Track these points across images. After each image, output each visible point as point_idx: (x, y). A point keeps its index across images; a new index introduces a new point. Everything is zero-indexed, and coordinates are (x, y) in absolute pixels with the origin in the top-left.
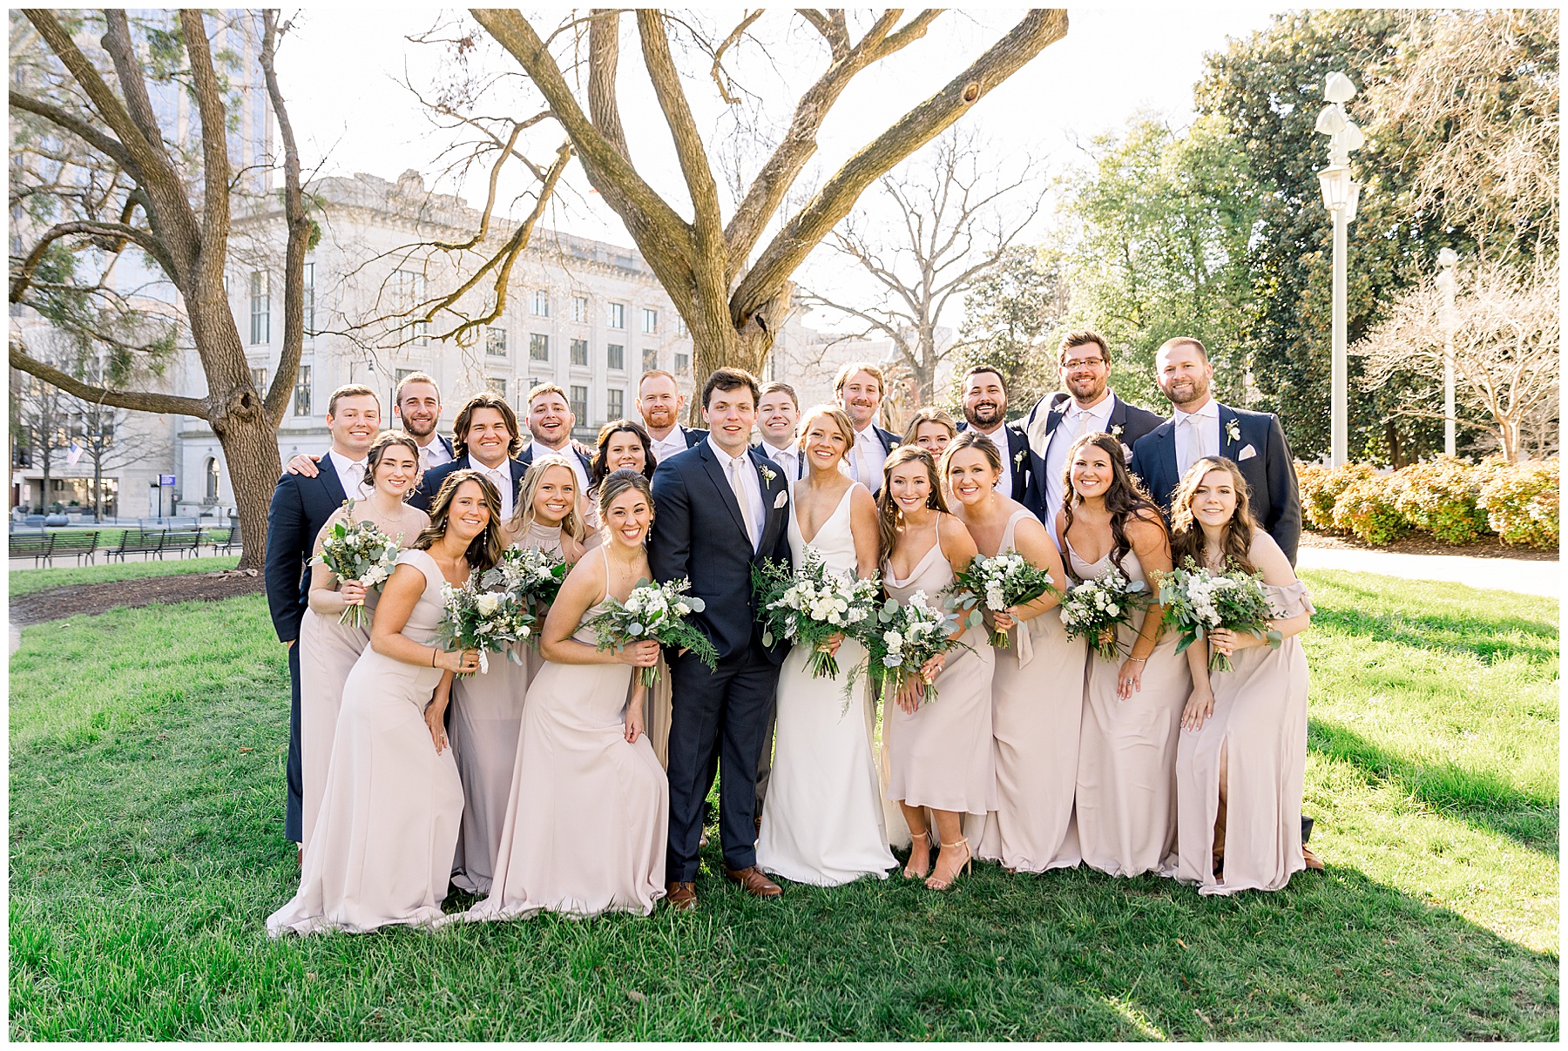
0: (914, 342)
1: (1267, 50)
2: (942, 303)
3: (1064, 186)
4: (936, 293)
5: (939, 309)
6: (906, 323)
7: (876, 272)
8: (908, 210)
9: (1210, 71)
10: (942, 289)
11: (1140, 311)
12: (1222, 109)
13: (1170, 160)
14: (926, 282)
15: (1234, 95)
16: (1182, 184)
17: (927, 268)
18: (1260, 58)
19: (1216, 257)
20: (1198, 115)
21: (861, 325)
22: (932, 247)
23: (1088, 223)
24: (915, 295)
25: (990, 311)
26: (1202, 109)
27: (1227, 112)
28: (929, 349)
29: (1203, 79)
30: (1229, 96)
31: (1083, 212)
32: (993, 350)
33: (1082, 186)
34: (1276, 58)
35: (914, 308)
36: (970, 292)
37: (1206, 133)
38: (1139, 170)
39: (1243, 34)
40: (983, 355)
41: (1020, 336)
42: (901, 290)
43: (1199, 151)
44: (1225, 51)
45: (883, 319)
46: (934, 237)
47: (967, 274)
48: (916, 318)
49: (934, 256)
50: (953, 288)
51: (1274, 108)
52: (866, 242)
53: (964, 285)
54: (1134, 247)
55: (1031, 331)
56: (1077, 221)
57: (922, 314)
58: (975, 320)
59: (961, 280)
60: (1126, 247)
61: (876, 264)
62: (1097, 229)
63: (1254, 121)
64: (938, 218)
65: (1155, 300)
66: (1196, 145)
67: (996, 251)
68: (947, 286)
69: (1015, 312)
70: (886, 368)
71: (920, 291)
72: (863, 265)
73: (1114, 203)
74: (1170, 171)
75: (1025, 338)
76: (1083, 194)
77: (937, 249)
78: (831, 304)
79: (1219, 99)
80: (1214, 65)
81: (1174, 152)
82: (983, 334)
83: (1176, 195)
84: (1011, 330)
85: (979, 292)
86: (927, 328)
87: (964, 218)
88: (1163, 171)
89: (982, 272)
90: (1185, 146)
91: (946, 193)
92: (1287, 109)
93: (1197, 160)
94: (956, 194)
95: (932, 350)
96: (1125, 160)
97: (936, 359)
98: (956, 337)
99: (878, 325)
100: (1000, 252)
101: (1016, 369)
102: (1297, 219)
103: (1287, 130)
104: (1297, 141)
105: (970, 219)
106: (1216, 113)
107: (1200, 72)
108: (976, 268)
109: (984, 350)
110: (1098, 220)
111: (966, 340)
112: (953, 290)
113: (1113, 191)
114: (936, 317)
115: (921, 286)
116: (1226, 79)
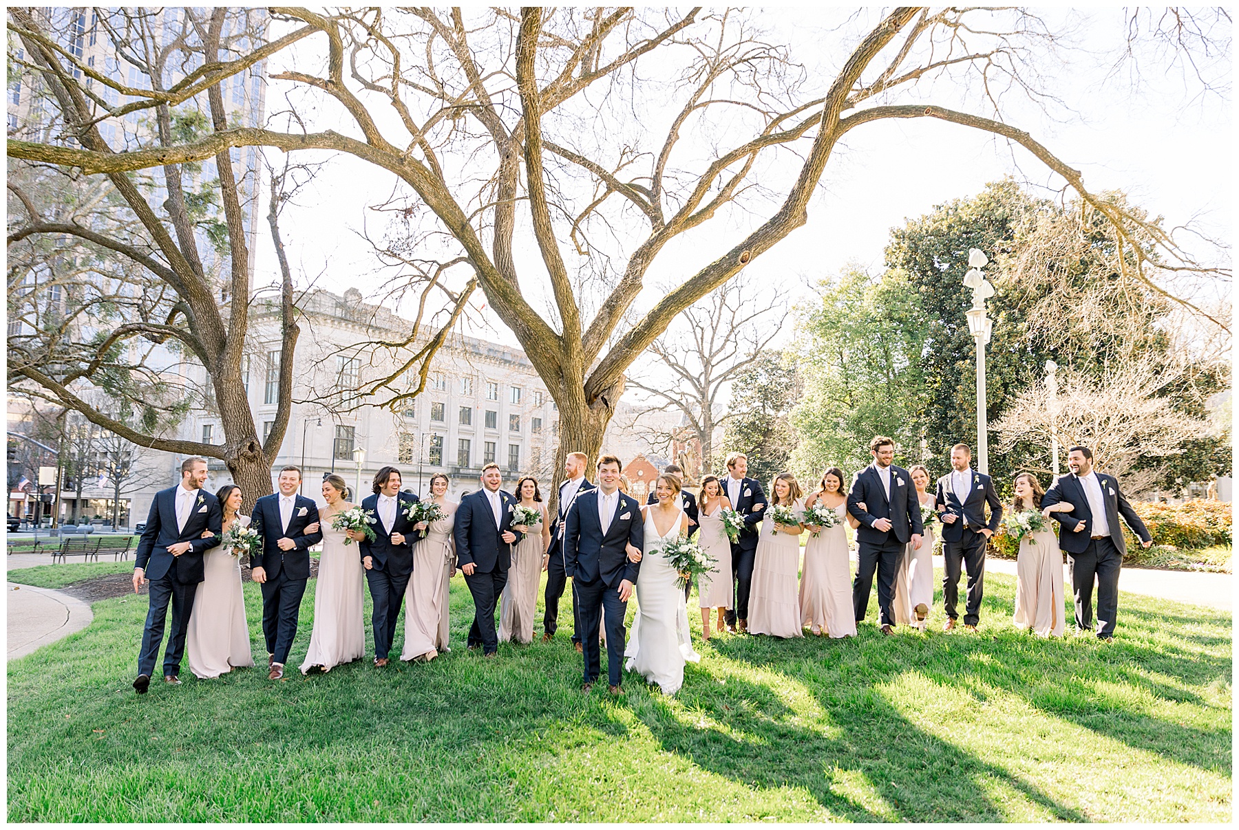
0: (697, 412)
1: (931, 228)
2: (717, 387)
3: (800, 312)
4: (713, 381)
5: (715, 392)
6: (691, 400)
7: (672, 365)
8: (695, 324)
9: (895, 240)
10: (717, 378)
11: (851, 396)
12: (903, 265)
13: (870, 297)
14: (706, 373)
15: (911, 256)
16: (877, 313)
17: (707, 364)
18: (927, 232)
19: (900, 361)
20: (887, 268)
21: (660, 401)
22: (711, 349)
23: (816, 337)
24: (699, 381)
25: (749, 393)
26: (890, 265)
27: (906, 267)
28: (708, 419)
29: (890, 245)
30: (908, 256)
31: (812, 330)
32: (751, 419)
33: (812, 313)
34: (937, 233)
35: (698, 391)
36: (736, 380)
37: (893, 280)
38: (849, 303)
39: (916, 216)
40: (746, 422)
41: (770, 411)
42: (690, 378)
43: (888, 292)
44: (904, 227)
45: (677, 398)
46: (712, 343)
47: (734, 368)
48: (699, 397)
49: (712, 356)
50: (724, 377)
51: (936, 265)
52: (666, 345)
53: (732, 376)
54: (846, 352)
55: (777, 408)
56: (808, 336)
57: (703, 395)
58: (739, 400)
59: (730, 372)
60: (841, 354)
61: (672, 360)
62: (822, 341)
63: (924, 273)
64: (714, 329)
65: (861, 389)
66: (887, 288)
67: (753, 352)
68: (720, 376)
69: (766, 394)
70: (678, 431)
71: (702, 379)
72: (663, 361)
73: (833, 325)
74: (869, 304)
75: (772, 412)
76: (812, 318)
77: (714, 351)
78: (641, 386)
79: (900, 258)
80: (897, 237)
81: (872, 292)
82: (745, 409)
83: (873, 320)
84: (764, 406)
85: (742, 381)
86: (707, 404)
87: (732, 331)
88: (865, 304)
89: (744, 367)
90: (880, 288)
91: (720, 314)
92: (945, 266)
93: (887, 297)
94: (726, 314)
95: (710, 420)
96: (840, 296)
97: (713, 425)
98: (726, 411)
99: (674, 402)
100: (756, 354)
101: (767, 433)
102: (953, 338)
103: (945, 280)
104: (952, 287)
105: (736, 331)
106: (899, 267)
107: (887, 240)
108: (741, 364)
109: (745, 420)
110: (822, 335)
111: (733, 413)
112: (724, 380)
113: (832, 316)
114: (713, 396)
115: (703, 376)
116: (905, 246)
